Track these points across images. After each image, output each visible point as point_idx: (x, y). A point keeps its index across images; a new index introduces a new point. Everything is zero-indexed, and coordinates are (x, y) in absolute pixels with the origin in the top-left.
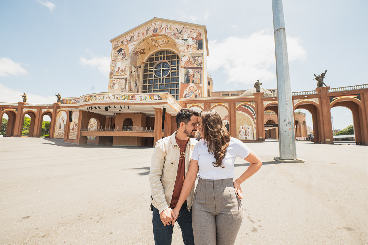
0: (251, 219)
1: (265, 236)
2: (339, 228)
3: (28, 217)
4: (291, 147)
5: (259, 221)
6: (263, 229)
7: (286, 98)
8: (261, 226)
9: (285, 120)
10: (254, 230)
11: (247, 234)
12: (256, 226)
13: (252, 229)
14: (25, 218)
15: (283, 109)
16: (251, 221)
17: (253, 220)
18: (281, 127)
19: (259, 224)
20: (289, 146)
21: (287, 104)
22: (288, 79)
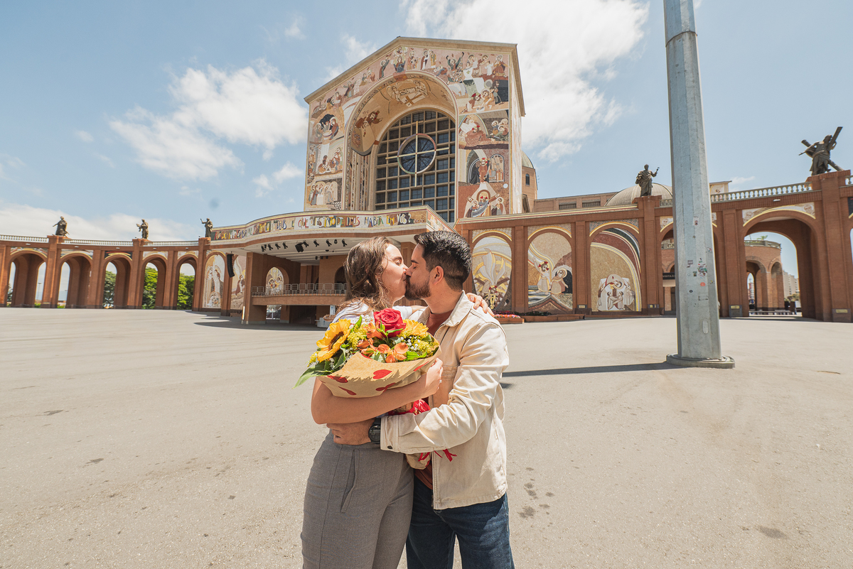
0: (531, 489)
1: (544, 529)
2: (744, 529)
4: (706, 330)
5: (550, 494)
6: (548, 513)
7: (695, 209)
8: (546, 506)
9: (690, 263)
10: (528, 513)
12: (534, 504)
13: (523, 511)
15: (686, 235)
16: (531, 493)
17: (536, 492)
18: (681, 281)
19: (547, 500)
20: (701, 326)
21: (696, 224)
22: (701, 159)
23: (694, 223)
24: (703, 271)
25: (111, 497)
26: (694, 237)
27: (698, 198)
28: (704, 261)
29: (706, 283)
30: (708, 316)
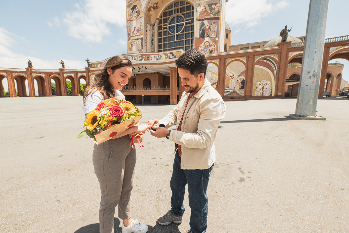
0: (241, 170)
1: (250, 187)
3: (62, 156)
4: (311, 103)
5: (250, 172)
6: (250, 180)
7: (316, 44)
8: (249, 177)
9: (309, 72)
10: (242, 180)
11: (233, 183)
12: (244, 176)
13: (239, 179)
14: (59, 156)
15: (309, 58)
16: (241, 172)
17: (244, 171)
18: (302, 81)
19: (249, 175)
20: (309, 101)
21: (316, 52)
22: (324, 17)
23: (314, 52)
24: (314, 76)
25: (69, 170)
26: (313, 59)
27: (319, 39)
29: (315, 82)
30: (313, 97)
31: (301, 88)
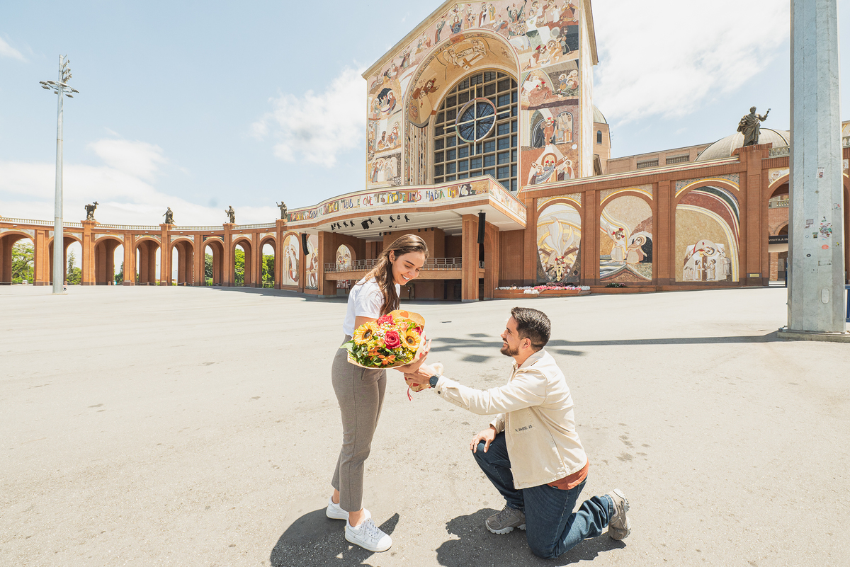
0: (626, 440)
1: (643, 470)
4: (826, 299)
5: (646, 446)
6: (646, 460)
7: (820, 158)
8: (643, 454)
9: (809, 223)
10: (626, 458)
11: (606, 462)
12: (631, 452)
13: (621, 456)
15: (806, 190)
16: (627, 443)
17: (632, 443)
18: (795, 244)
19: (644, 450)
20: (820, 294)
21: (821, 176)
22: (832, 97)
23: (818, 175)
24: (826, 231)
26: (817, 192)
27: (825, 145)
28: (829, 220)
29: (830, 246)
30: (831, 283)
31: (794, 261)
